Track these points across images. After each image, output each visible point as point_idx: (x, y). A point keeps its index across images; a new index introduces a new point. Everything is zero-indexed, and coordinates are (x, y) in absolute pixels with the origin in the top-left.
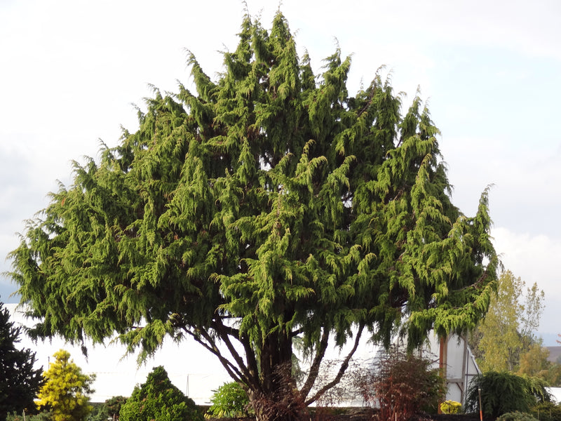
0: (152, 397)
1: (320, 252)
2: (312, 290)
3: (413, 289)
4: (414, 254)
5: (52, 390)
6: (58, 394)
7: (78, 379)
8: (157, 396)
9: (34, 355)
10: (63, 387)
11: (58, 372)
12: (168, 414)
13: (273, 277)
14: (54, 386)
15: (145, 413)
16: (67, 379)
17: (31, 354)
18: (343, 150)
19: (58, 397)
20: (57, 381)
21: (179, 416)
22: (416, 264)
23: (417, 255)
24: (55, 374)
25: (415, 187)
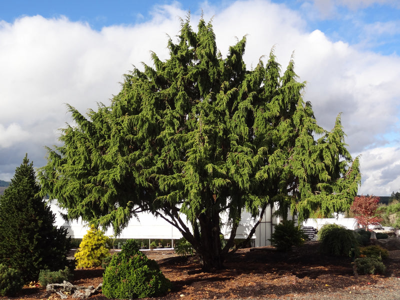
0: (124, 262)
1: (236, 156)
2: (229, 181)
3: (306, 177)
4: (301, 154)
5: (87, 246)
6: (91, 248)
7: (102, 239)
8: (128, 261)
9: (66, 230)
10: (94, 244)
11: (91, 235)
12: (135, 275)
13: (199, 173)
14: (89, 244)
15: (119, 274)
16: (96, 239)
17: (64, 230)
18: (246, 89)
19: (90, 250)
20: (90, 240)
21: (143, 277)
22: (304, 160)
23: (303, 154)
24: (89, 237)
25: (297, 112)
